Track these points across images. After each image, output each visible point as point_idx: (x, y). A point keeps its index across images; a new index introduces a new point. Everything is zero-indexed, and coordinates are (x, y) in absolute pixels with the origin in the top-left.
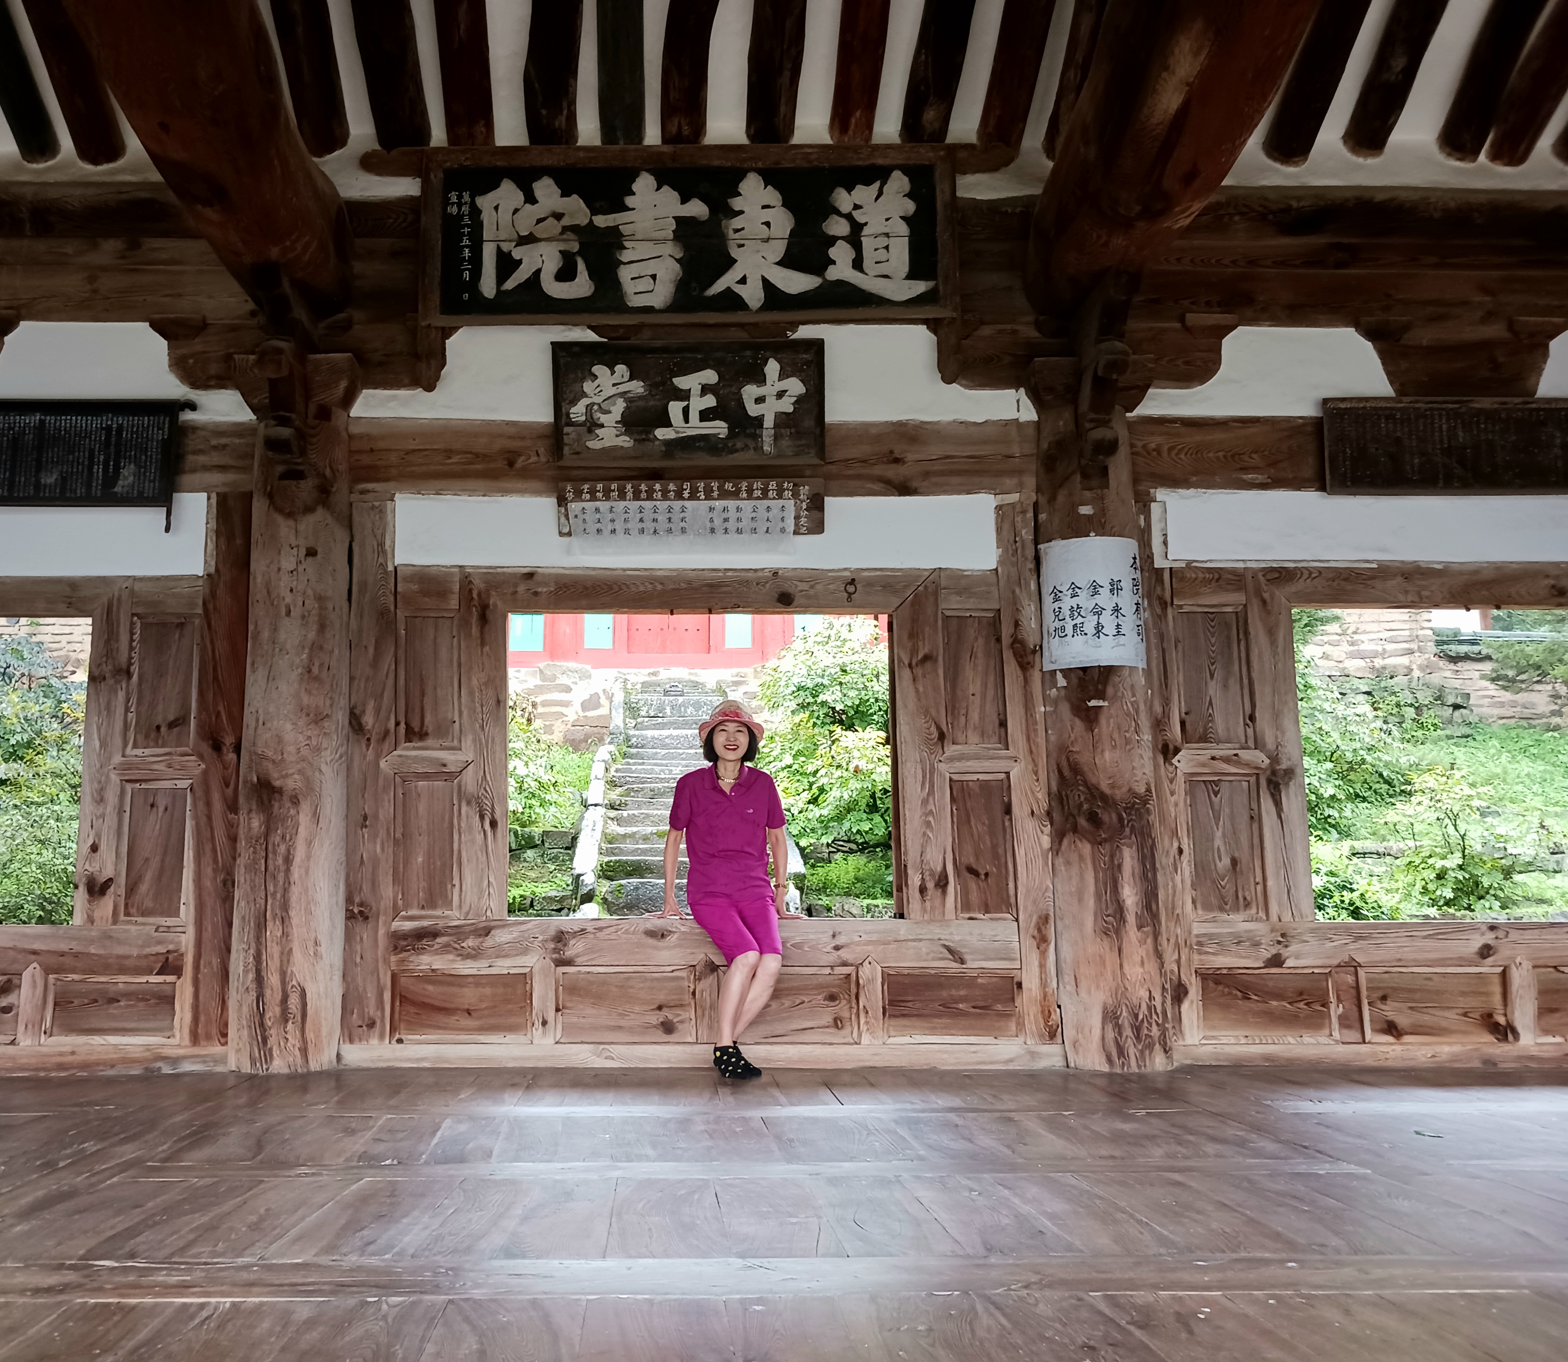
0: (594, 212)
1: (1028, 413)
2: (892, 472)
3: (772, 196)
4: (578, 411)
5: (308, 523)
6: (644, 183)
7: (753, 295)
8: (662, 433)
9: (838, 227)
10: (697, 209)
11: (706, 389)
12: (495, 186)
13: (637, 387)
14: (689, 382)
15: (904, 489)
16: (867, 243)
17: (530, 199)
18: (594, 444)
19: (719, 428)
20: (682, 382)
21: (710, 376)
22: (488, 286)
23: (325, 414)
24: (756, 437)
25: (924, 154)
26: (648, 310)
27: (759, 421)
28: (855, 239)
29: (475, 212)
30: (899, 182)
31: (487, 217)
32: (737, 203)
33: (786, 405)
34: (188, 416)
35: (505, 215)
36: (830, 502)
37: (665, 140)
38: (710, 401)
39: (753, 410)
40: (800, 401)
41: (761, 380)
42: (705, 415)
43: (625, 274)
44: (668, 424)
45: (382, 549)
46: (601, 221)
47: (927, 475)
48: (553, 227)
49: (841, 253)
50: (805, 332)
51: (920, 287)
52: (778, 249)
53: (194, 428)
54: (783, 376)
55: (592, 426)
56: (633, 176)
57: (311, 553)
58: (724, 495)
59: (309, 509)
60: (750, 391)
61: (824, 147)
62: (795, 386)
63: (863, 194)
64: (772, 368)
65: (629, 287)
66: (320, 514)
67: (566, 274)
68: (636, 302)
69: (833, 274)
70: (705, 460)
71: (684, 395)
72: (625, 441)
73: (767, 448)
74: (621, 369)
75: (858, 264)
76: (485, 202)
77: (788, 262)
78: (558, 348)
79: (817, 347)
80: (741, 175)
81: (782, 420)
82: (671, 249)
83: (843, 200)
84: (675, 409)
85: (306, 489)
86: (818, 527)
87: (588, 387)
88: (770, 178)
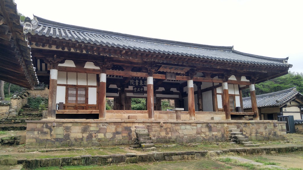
4: (134, 90)
7: (141, 85)
22: (130, 84)
23: (124, 89)
32: (140, 81)
34: (118, 89)
36: (144, 94)
38: (139, 89)
46: (135, 81)
49: (144, 84)
64: (142, 88)
66: (124, 94)
67: (134, 84)
70: (139, 92)
73: (142, 91)
74: (136, 88)
78: (133, 87)
82: (138, 83)
83: (145, 81)
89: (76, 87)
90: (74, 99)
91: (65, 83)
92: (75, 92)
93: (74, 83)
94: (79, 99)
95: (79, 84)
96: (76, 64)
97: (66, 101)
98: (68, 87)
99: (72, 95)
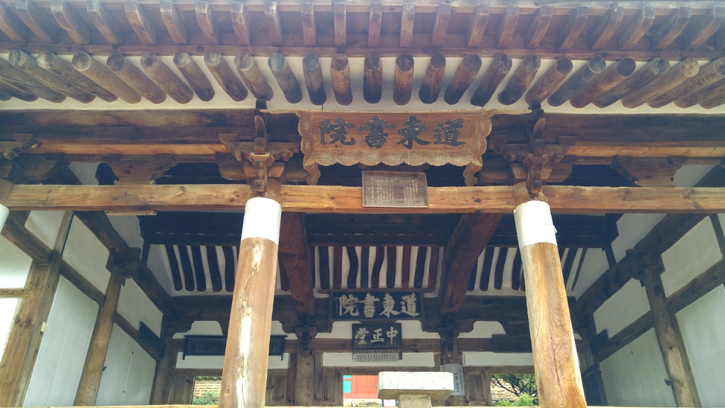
0: (360, 300)
1: (439, 337)
2: (414, 348)
3: (391, 297)
4: (356, 337)
5: (308, 358)
6: (368, 295)
7: (388, 315)
8: (372, 341)
9: (403, 303)
10: (378, 300)
11: (380, 332)
12: (342, 296)
13: (367, 332)
14: (377, 331)
15: (417, 351)
16: (408, 306)
17: (348, 298)
18: (360, 344)
19: (382, 340)
20: (375, 331)
21: (381, 330)
22: (341, 314)
23: (311, 338)
24: (389, 342)
25: (418, 290)
26: (369, 318)
27: (390, 338)
28: (406, 305)
29: (339, 301)
30: (413, 295)
31: (341, 301)
32: (385, 299)
33: (395, 335)
34: (286, 338)
35: (344, 301)
36: (404, 354)
37: (372, 287)
38: (381, 335)
39: (388, 336)
40: (397, 335)
41: (390, 330)
42: (380, 337)
43: (365, 311)
44: (373, 339)
45: (321, 363)
46: (361, 302)
47: (421, 349)
48: (352, 303)
49: (404, 308)
50: (398, 321)
51: (418, 314)
52: (392, 307)
53: (286, 340)
54: (394, 330)
55: (359, 339)
56: (366, 294)
57: (308, 364)
58: (383, 352)
59: (308, 356)
60: (388, 333)
61: (400, 289)
62: (396, 332)
63: (407, 297)
64: (392, 328)
65: (366, 314)
66: (310, 356)
67: (354, 311)
68: (367, 316)
69: (402, 311)
70: (381, 346)
71: (376, 333)
72: (365, 343)
73: (391, 343)
74: (365, 329)
75: (407, 310)
76: (340, 299)
77: (394, 309)
78: (353, 325)
79: (400, 325)
80: (385, 294)
81: (394, 338)
82: (373, 307)
83: (404, 298)
84: (374, 336)
85: (308, 352)
86: (401, 358)
87: (358, 332)
88: (390, 294)
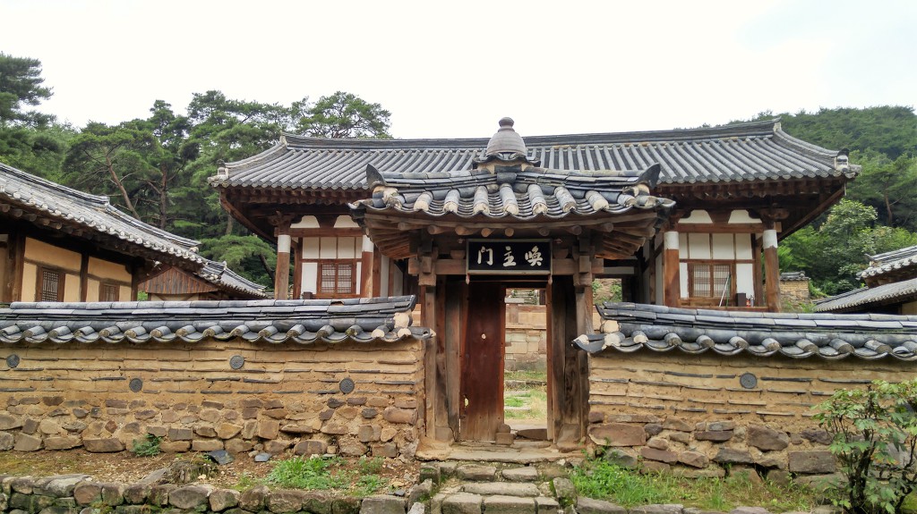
89: (335, 263)
90: (332, 285)
91: (317, 257)
92: (332, 273)
93: (332, 256)
94: (339, 285)
95: (340, 257)
96: (320, 222)
97: (318, 289)
98: (322, 264)
99: (329, 278)
